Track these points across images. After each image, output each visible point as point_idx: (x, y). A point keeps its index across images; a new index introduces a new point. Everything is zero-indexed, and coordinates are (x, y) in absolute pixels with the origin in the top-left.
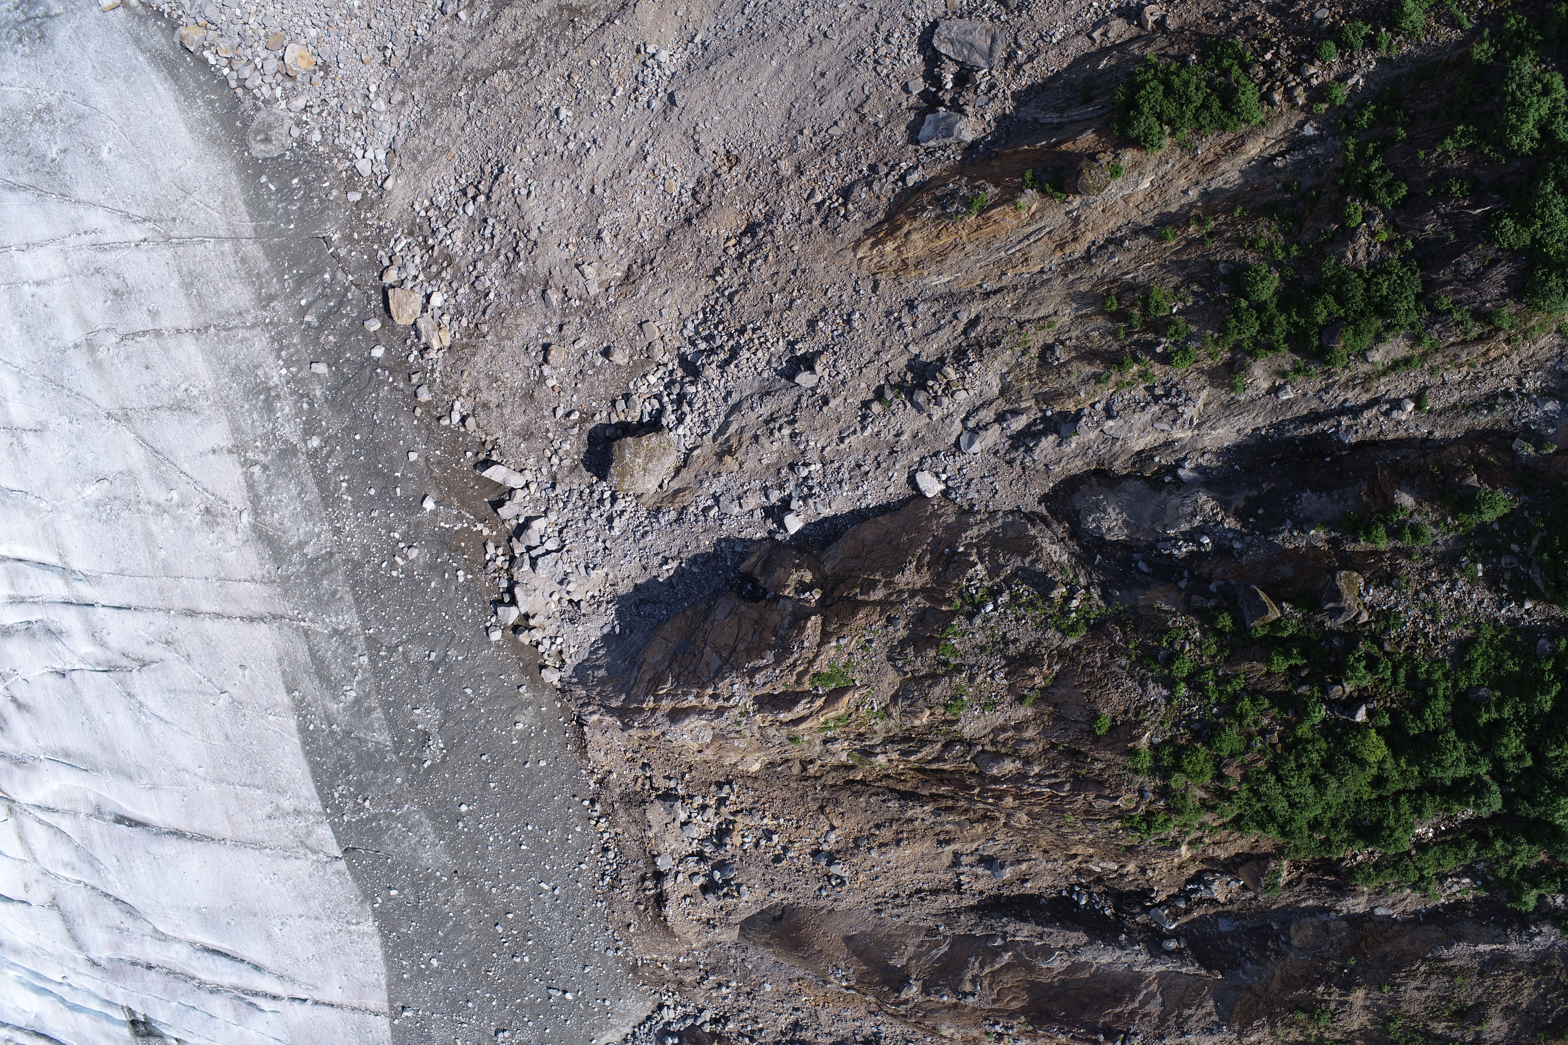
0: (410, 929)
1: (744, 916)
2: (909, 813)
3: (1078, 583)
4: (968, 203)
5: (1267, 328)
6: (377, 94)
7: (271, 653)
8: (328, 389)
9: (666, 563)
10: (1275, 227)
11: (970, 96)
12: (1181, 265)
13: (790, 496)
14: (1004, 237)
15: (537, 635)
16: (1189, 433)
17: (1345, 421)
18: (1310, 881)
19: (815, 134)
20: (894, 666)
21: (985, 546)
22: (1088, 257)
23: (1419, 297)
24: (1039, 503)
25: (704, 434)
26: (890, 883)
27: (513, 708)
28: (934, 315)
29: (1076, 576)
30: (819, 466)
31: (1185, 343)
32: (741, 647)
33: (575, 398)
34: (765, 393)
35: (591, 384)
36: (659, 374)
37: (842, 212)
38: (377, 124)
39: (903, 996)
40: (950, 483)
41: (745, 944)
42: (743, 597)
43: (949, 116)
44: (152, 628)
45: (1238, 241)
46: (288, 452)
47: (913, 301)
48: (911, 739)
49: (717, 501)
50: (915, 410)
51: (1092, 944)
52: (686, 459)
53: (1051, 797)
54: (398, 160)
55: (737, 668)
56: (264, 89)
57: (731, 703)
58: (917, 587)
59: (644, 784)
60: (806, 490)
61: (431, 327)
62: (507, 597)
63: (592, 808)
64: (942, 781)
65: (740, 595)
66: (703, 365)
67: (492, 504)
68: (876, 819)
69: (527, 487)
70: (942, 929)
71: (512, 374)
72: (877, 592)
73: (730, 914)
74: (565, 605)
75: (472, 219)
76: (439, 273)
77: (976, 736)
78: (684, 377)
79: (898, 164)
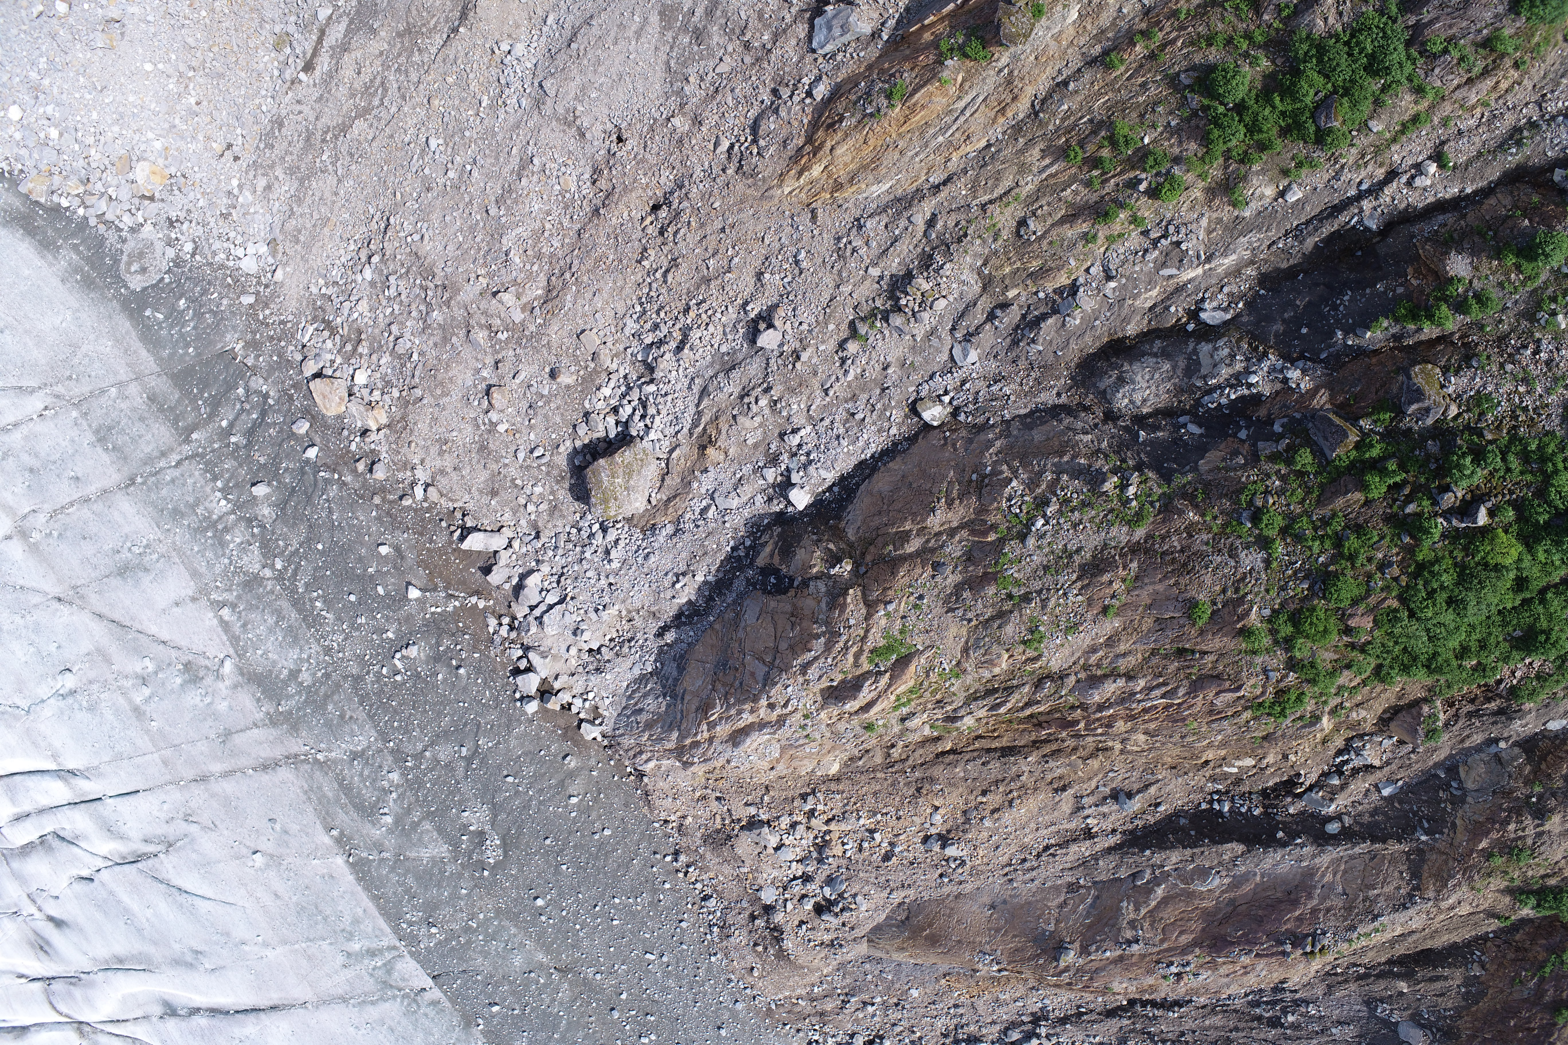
1: (869, 927)
2: (1014, 769)
3: (1128, 467)
4: (888, 95)
5: (1253, 128)
6: (240, 187)
7: (297, 796)
8: (275, 505)
9: (678, 581)
10: (1228, 17)
13: (788, 470)
14: (937, 120)
15: (565, 697)
16: (1200, 271)
17: (1366, 205)
18: (1470, 715)
19: (702, 79)
20: (954, 617)
21: (1014, 458)
22: (1033, 114)
23: (1408, 45)
25: (677, 433)
26: (1013, 849)
27: (563, 782)
28: (886, 227)
29: (1123, 460)
30: (809, 429)
31: (1168, 172)
32: (783, 646)
33: (532, 436)
34: (729, 369)
35: (546, 416)
36: (612, 384)
38: (249, 217)
39: (1062, 964)
40: (956, 404)
41: (877, 954)
42: (770, 593)
43: (839, 12)
44: (167, 805)
45: (1194, 45)
46: (252, 582)
47: (858, 220)
48: (995, 690)
49: (713, 499)
50: (896, 335)
51: (1249, 851)
52: (667, 465)
53: (1166, 707)
54: (280, 248)
55: (785, 668)
56: (125, 219)
57: (790, 708)
58: (955, 524)
59: (723, 819)
60: (803, 458)
61: (362, 408)
62: (523, 664)
63: (676, 860)
64: (1039, 725)
65: (765, 591)
66: (656, 359)
67: (479, 573)
68: (980, 786)
69: (510, 545)
70: (1082, 881)
71: (460, 431)
72: (912, 543)
73: (852, 928)
74: (585, 656)
75: (372, 284)
76: (355, 349)
77: (1065, 666)
78: (639, 378)
79: (800, 81)
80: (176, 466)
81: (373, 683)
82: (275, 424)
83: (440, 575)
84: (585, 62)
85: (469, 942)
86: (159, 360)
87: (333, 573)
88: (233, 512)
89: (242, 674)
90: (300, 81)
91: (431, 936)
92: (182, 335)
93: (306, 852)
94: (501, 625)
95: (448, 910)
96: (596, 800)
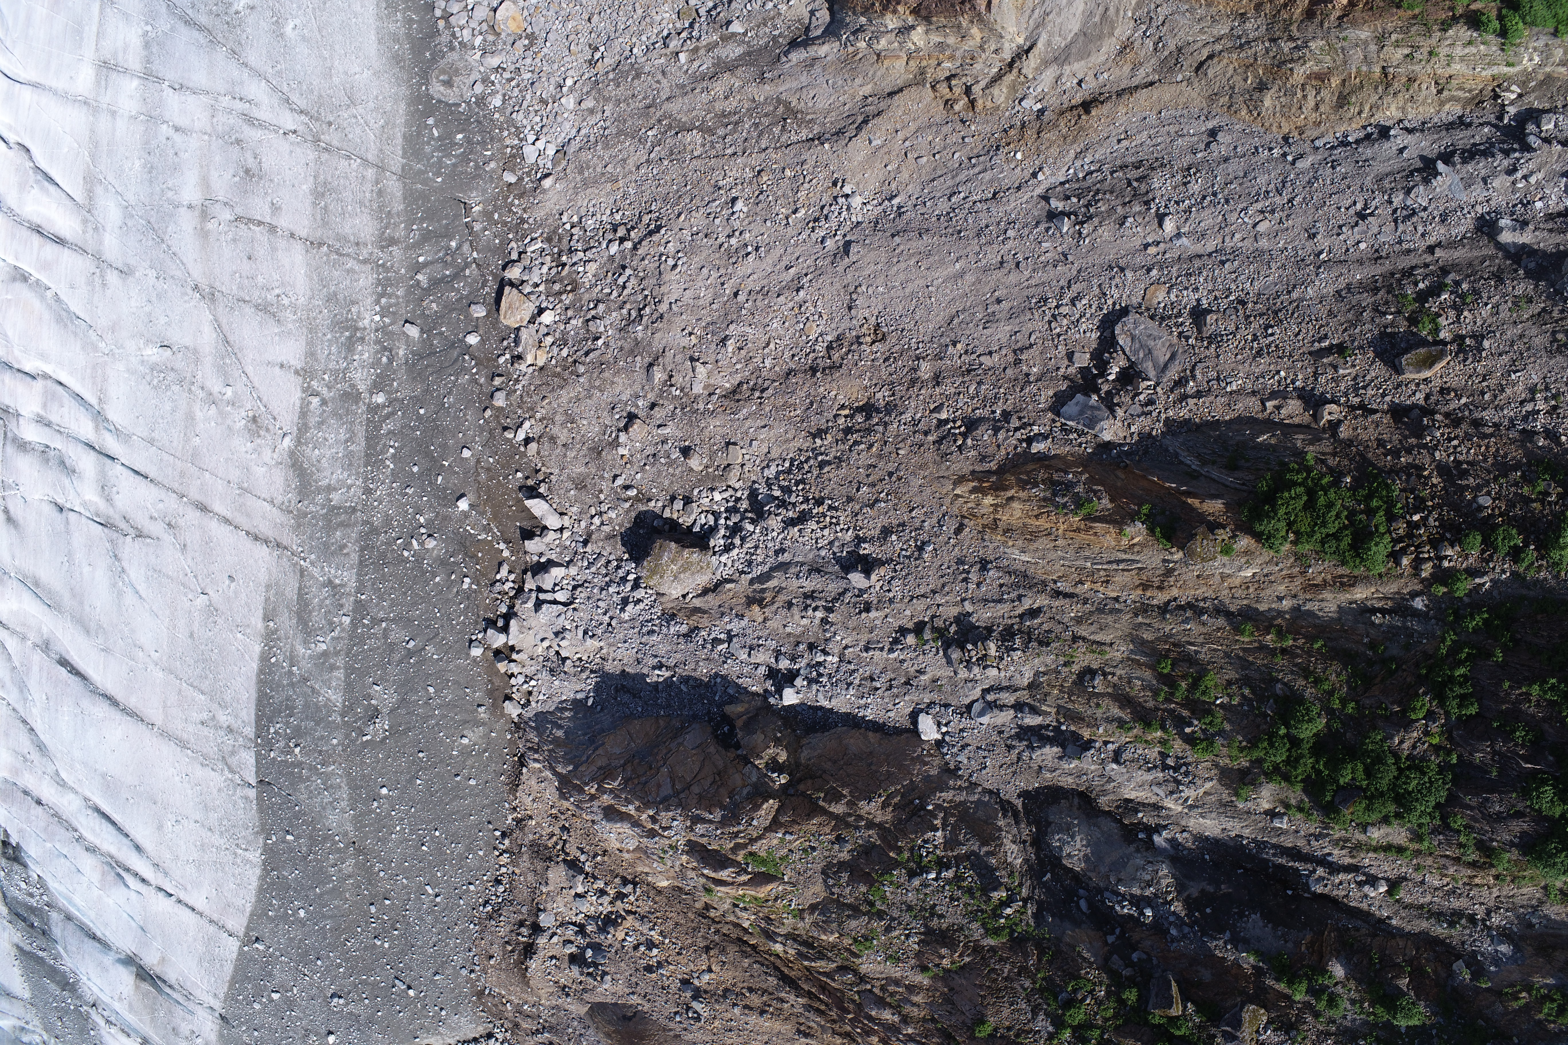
0: (292, 875)
1: (598, 1000)
3: (1020, 893)
4: (1079, 503)
5: (1292, 762)
6: (571, 90)
7: (263, 577)
8: (412, 352)
9: (659, 668)
10: (1344, 677)
11: (1127, 399)
12: (1242, 663)
13: (798, 671)
14: (1097, 550)
15: (514, 668)
16: (1180, 808)
17: (1320, 871)
19: (966, 352)
20: (825, 881)
21: (953, 815)
22: (1163, 609)
23: (1438, 806)
24: (1019, 796)
25: (743, 572)
27: (466, 722)
28: (1001, 586)
29: (1021, 885)
30: (836, 659)
31: (1213, 736)
32: (696, 789)
33: (639, 476)
34: (815, 570)
35: (660, 472)
36: (726, 495)
37: (960, 442)
38: (559, 119)
40: (947, 738)
41: (588, 1022)
42: (716, 737)
43: (1098, 408)
44: (161, 505)
45: (1306, 672)
47: (988, 562)
48: (812, 947)
49: (731, 640)
50: (945, 660)
52: (717, 586)
54: (564, 164)
55: (683, 806)
56: (465, 32)
57: (666, 833)
58: (877, 821)
59: (556, 844)
60: (815, 674)
61: (532, 341)
62: (501, 622)
63: (501, 840)
64: (823, 990)
65: (714, 733)
66: (771, 513)
67: (521, 531)
68: (752, 983)
69: (560, 531)
71: (590, 424)
72: (839, 806)
73: (586, 992)
74: (551, 655)
75: (612, 259)
76: (560, 293)
77: (870, 976)
78: (747, 511)
79: (1031, 425)
81: (384, 542)
82: (459, 292)
83: (493, 507)
84: (895, 260)
85: (307, 778)
86: (408, 167)
87: (415, 439)
88: (377, 332)
89: (291, 458)
92: (440, 162)
93: (239, 622)
94: (508, 579)
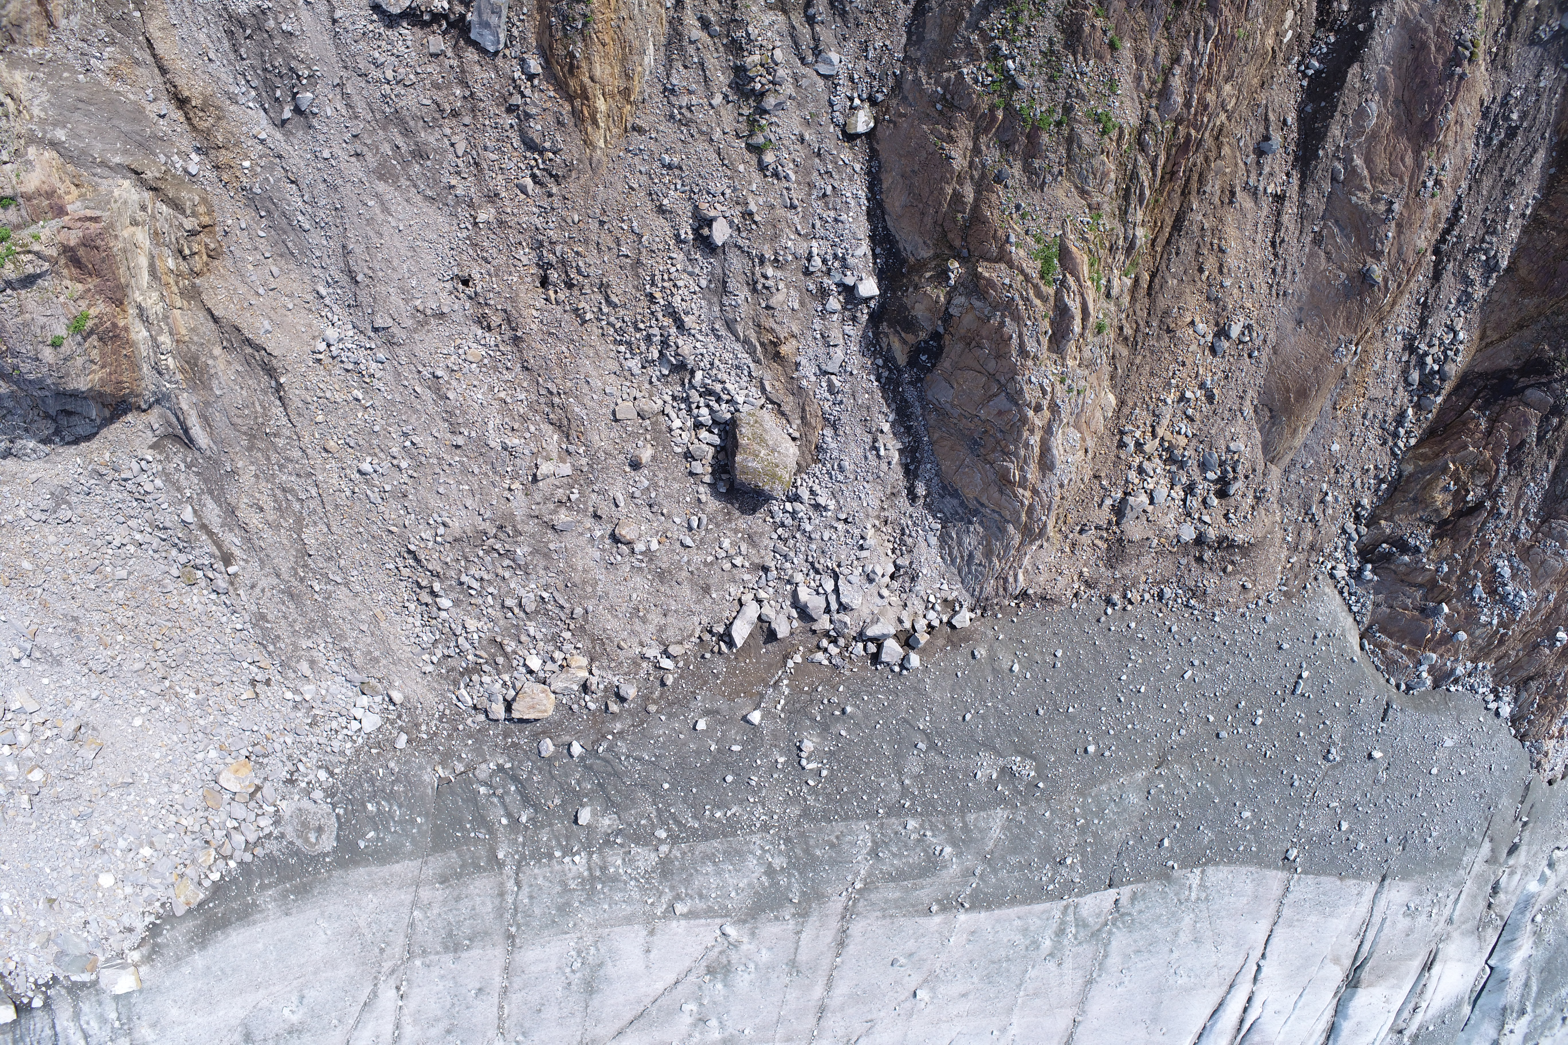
1: (1260, 454)
2: (1195, 228)
6: (296, 691)
9: (877, 450)
13: (838, 284)
15: (921, 625)
19: (458, 173)
20: (1050, 186)
21: (941, 63)
25: (750, 375)
26: (1260, 274)
28: (685, 67)
30: (814, 244)
32: (991, 365)
33: (677, 520)
34: (723, 288)
35: (667, 496)
38: (328, 699)
39: (1380, 280)
40: (865, 96)
41: (1286, 461)
42: (934, 365)
43: (477, 10)
46: (665, 868)
47: (665, 89)
48: (1128, 190)
49: (826, 373)
50: (780, 113)
51: (1362, 62)
52: (772, 402)
53: (1216, 45)
54: (373, 682)
55: (1013, 374)
56: (262, 825)
57: (1049, 389)
58: (970, 145)
59: (1101, 538)
60: (836, 264)
61: (563, 676)
62: (872, 648)
63: (1114, 605)
64: (1173, 174)
65: (929, 370)
66: (677, 354)
67: (769, 646)
68: (1193, 270)
69: (759, 601)
70: (1316, 229)
71: (634, 589)
72: (966, 193)
73: (1254, 470)
74: (895, 585)
75: (456, 603)
76: (506, 655)
77: (1139, 113)
78: (683, 385)
79: (514, 81)
80: (519, 887)
81: (816, 800)
82: (530, 772)
83: (752, 684)
84: (380, 274)
85: (1095, 835)
86: (411, 856)
87: (697, 786)
88: (590, 854)
89: (745, 922)
90: (236, 575)
91: (1072, 867)
92: (400, 823)
93: (939, 945)
94: (826, 650)
95: (1057, 839)
96: (1025, 649)
